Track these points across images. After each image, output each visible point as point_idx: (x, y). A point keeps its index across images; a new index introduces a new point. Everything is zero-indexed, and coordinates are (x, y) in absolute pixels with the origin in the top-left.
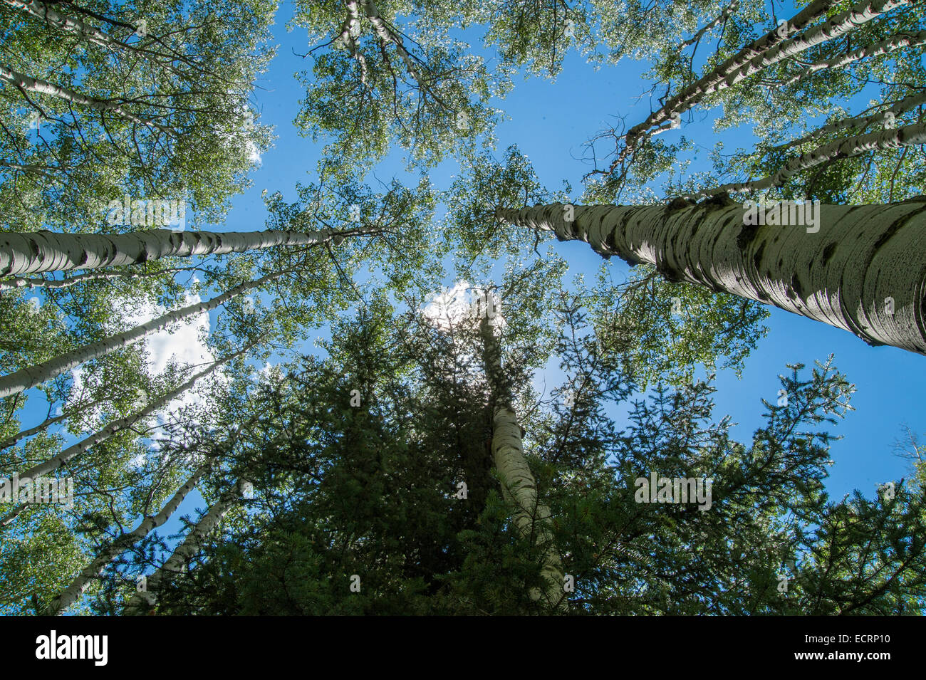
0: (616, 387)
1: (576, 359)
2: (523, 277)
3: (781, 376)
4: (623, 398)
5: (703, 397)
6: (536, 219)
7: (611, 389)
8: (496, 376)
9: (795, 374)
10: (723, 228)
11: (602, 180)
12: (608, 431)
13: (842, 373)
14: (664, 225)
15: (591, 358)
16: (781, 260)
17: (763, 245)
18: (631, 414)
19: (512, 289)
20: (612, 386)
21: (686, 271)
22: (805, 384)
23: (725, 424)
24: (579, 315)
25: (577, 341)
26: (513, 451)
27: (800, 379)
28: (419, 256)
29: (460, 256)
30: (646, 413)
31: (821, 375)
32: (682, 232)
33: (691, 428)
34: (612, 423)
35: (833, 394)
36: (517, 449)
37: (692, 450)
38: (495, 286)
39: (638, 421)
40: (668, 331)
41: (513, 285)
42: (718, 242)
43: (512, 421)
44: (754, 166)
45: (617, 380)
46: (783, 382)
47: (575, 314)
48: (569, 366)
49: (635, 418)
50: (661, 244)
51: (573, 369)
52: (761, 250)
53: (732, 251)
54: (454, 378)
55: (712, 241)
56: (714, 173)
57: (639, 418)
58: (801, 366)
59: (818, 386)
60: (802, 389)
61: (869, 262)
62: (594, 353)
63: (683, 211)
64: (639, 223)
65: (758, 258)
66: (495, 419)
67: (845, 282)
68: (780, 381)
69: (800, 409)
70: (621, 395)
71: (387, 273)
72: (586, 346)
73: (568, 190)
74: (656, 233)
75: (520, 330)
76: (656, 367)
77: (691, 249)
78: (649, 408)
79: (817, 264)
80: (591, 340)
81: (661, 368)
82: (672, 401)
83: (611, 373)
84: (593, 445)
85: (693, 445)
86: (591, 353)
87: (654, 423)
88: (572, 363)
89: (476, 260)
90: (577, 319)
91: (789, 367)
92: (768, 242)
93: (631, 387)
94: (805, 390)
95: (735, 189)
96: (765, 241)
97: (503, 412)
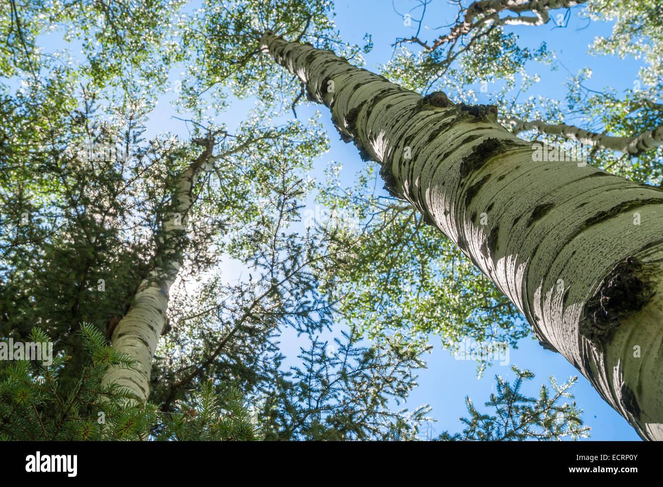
0: (305, 314)
1: (270, 258)
2: (267, 135)
3: (500, 377)
4: (308, 331)
5: (406, 369)
6: (296, 61)
7: (299, 314)
8: (162, 240)
9: (518, 383)
10: (461, 145)
11: (419, 55)
12: (273, 366)
13: (579, 407)
14: (409, 118)
15: (288, 265)
16: (493, 204)
17: (485, 180)
18: (304, 352)
19: (246, 145)
20: (301, 310)
21: (406, 183)
22: (525, 400)
23: (420, 415)
24: (294, 203)
25: (279, 235)
26: (140, 345)
27: (522, 392)
28: (142, 49)
29: (193, 73)
30: (323, 359)
31: (551, 398)
32: (422, 133)
33: (377, 404)
34: (280, 357)
35: (558, 429)
36: (146, 344)
37: (367, 432)
38: (226, 132)
39: (309, 364)
40: (417, 280)
41: (250, 141)
42: (447, 159)
43: (160, 306)
44: (616, 119)
45: (310, 305)
46: (499, 386)
47: (292, 200)
48: (256, 263)
49: (306, 359)
50: (394, 142)
51: (260, 269)
52: (479, 185)
53: (453, 175)
54: (103, 220)
55: (442, 156)
56: (564, 105)
57: (311, 361)
58: (530, 375)
59: (540, 410)
60: (519, 404)
61: (570, 239)
62: (294, 259)
63: (438, 110)
64: (388, 107)
65: (472, 193)
66: (139, 295)
67: (537, 254)
68: (496, 383)
69: (508, 429)
70: (307, 326)
71: (88, 52)
72: (288, 247)
73: (367, 48)
74: (397, 125)
75: (234, 202)
76: (382, 318)
77: (419, 158)
78: (329, 355)
79: (522, 222)
80: (297, 241)
81: (389, 321)
82: (361, 357)
83: (306, 294)
84: (249, 377)
85: (372, 426)
86: (291, 258)
87: (327, 376)
88: (262, 260)
89: (213, 89)
90: (291, 206)
91: (515, 370)
92: (492, 178)
93: (323, 321)
94: (523, 407)
95: (577, 136)
96: (489, 175)
97: (153, 291)
